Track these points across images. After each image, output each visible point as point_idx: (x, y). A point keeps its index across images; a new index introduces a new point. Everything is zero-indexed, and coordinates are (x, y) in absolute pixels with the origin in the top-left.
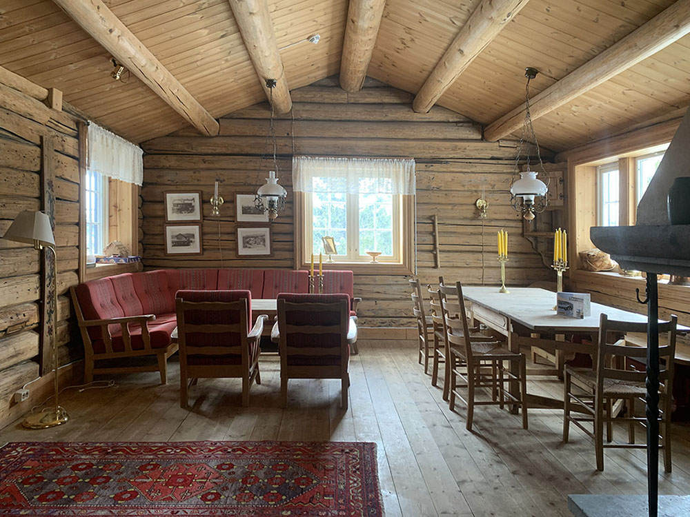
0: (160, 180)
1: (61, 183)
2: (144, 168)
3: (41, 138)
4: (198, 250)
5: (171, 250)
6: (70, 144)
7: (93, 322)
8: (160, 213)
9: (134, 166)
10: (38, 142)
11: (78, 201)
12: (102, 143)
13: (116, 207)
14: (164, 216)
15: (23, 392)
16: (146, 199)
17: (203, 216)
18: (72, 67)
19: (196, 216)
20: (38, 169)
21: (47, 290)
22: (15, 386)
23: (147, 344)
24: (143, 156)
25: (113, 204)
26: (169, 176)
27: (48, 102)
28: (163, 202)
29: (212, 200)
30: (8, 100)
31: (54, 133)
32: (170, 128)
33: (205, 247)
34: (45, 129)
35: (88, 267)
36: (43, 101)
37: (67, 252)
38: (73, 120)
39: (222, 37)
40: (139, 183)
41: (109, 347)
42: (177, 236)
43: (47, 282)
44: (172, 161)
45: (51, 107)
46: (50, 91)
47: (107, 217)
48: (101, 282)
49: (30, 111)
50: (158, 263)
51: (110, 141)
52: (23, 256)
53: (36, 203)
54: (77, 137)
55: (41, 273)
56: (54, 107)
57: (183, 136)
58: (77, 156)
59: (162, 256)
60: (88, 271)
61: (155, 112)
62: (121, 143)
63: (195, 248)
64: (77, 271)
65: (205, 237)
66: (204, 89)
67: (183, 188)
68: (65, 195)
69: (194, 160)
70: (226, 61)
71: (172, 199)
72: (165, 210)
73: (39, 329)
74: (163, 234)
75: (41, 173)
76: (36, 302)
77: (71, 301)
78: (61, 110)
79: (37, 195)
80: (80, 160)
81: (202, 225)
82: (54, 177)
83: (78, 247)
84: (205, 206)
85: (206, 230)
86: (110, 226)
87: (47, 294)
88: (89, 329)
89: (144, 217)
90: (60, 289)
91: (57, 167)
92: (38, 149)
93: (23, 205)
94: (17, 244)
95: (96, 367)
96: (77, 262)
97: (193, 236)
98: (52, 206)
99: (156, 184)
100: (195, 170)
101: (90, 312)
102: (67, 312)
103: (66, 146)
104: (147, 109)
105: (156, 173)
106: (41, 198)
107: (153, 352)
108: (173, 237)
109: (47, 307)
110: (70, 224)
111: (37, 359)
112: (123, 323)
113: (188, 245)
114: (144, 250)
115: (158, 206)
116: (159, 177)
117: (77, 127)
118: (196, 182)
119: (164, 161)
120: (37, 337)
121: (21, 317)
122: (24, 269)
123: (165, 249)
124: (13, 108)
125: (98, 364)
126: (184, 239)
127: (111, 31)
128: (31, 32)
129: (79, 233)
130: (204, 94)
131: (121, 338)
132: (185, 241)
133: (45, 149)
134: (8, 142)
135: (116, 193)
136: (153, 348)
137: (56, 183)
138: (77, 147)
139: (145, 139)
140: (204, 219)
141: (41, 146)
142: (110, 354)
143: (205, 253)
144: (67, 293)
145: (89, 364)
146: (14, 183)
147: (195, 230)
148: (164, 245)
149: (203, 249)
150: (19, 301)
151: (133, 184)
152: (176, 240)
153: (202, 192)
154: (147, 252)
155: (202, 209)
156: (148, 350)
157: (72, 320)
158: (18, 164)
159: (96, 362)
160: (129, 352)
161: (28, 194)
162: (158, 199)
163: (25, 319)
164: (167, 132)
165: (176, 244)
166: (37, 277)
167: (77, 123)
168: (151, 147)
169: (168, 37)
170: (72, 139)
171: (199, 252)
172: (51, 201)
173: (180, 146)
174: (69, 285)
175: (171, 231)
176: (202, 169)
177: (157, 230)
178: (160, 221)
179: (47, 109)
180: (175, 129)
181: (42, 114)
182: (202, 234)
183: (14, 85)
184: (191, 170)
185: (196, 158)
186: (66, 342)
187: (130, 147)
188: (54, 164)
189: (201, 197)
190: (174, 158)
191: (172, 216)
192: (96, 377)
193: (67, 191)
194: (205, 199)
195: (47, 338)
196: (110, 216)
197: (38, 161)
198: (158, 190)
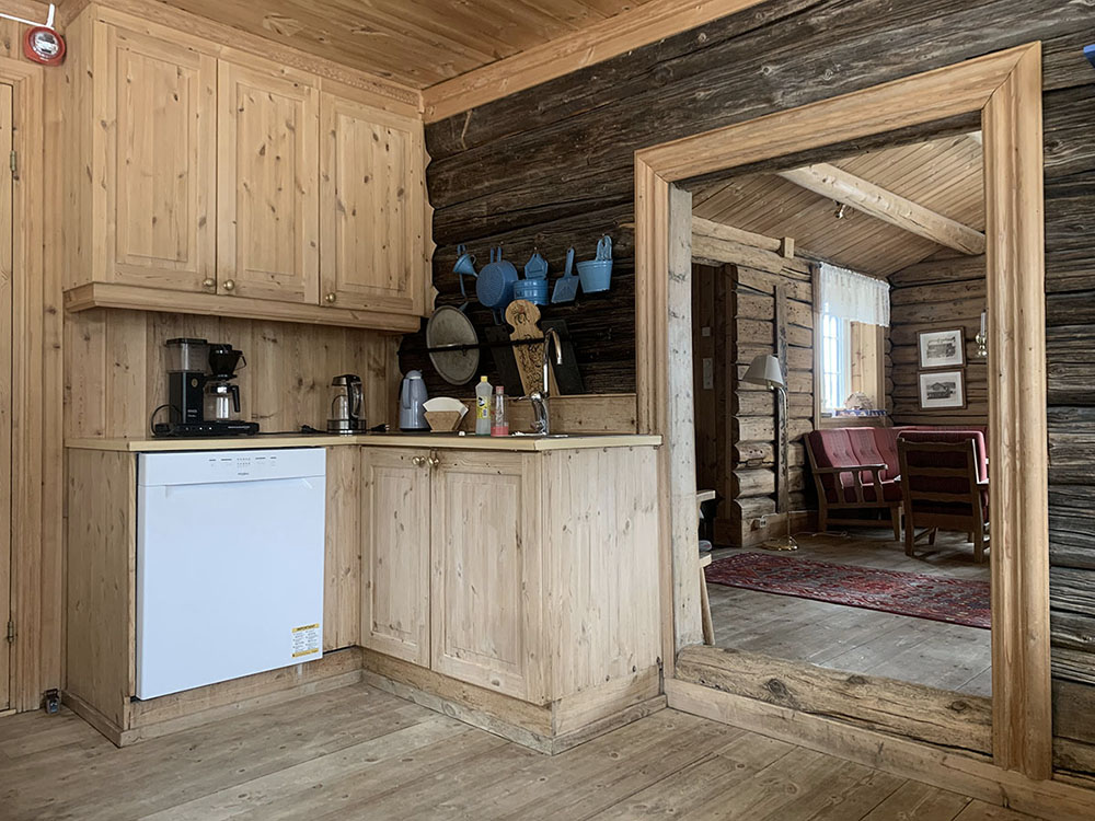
0: (912, 319)
1: (794, 330)
2: (891, 305)
3: (775, 287)
4: (960, 403)
5: (926, 403)
6: (803, 290)
7: (825, 470)
8: (913, 359)
9: (877, 304)
10: (772, 292)
11: (812, 348)
12: (837, 283)
13: (859, 353)
14: (917, 362)
15: (762, 520)
16: (896, 343)
17: (967, 359)
18: (799, 215)
19: (958, 360)
20: (771, 317)
21: (781, 432)
22: (755, 514)
23: (880, 495)
24: (890, 292)
25: (855, 351)
26: (923, 313)
27: (780, 252)
28: (916, 345)
29: (977, 337)
30: (746, 258)
31: (786, 280)
32: (924, 253)
33: (969, 399)
34: (778, 278)
35: (823, 416)
36: (776, 252)
37: (801, 398)
38: (806, 264)
39: (955, 144)
40: (885, 322)
41: (841, 497)
42: (933, 386)
43: (781, 425)
44: (927, 293)
45: (782, 255)
46: (783, 240)
47: (850, 365)
48: (835, 432)
49: (765, 265)
50: (912, 420)
51: (845, 280)
52: (760, 398)
53: (770, 349)
54: (810, 281)
55: (776, 415)
56: (786, 255)
57: (940, 260)
58: (810, 301)
59: (915, 410)
60: (823, 420)
61: (897, 238)
62: (860, 280)
63: (957, 400)
64: (812, 419)
65: (970, 386)
66: (952, 201)
67: (941, 325)
68: (796, 340)
69: (954, 289)
70: (971, 165)
71: (927, 339)
72: (918, 354)
73: (774, 469)
74: (916, 384)
75: (774, 321)
76: (772, 442)
77: (805, 448)
78: (792, 257)
79: (771, 342)
80: (812, 304)
81: (965, 371)
82: (786, 324)
83: (812, 394)
84: (969, 346)
85: (970, 377)
86: (852, 377)
87: (780, 435)
88: (822, 475)
89: (894, 364)
90: (793, 434)
91: (788, 314)
92: (772, 299)
93: (759, 351)
94: (754, 387)
95: (829, 517)
96: (811, 409)
97: (954, 385)
98: (784, 352)
99: (906, 324)
100: (955, 302)
101: (823, 460)
102: (801, 459)
103: (798, 292)
104: (887, 237)
105: (907, 310)
106: (774, 345)
107: (885, 505)
108: (928, 387)
109: (781, 448)
110: (804, 370)
111: (773, 496)
112: (855, 471)
113: (947, 397)
114: (895, 404)
115: (911, 350)
116: (911, 314)
117: (811, 270)
118: (957, 316)
119: (916, 295)
120: (773, 475)
121: (759, 452)
122: (760, 410)
123: (919, 403)
124: (750, 265)
125: (832, 514)
126: (942, 390)
127: (824, 181)
128: (761, 197)
129: (813, 380)
130: (954, 207)
131: (853, 488)
132: (944, 391)
133: (778, 298)
134: (746, 296)
135: (858, 337)
136: (886, 500)
137: (788, 329)
138: (809, 292)
139: (891, 272)
140: (967, 363)
141: (774, 296)
142: (843, 504)
143: (970, 406)
144: (801, 440)
145: (823, 513)
146: (752, 332)
147: (957, 377)
148: (918, 397)
149: (967, 401)
150: (757, 438)
151: (877, 326)
152: (932, 390)
153: (964, 328)
154: (897, 407)
155: (965, 350)
156: (881, 503)
157: (805, 467)
158: (755, 314)
159: (830, 511)
160: (861, 503)
161: (763, 342)
162: (910, 342)
163: (762, 455)
164: (920, 258)
165: (932, 396)
166: (772, 419)
167: (810, 267)
168: (901, 279)
169: (889, 163)
170: (805, 284)
171: (961, 405)
172: (784, 347)
173: (936, 273)
174: (803, 431)
175: (925, 380)
176: (966, 299)
177: (910, 379)
178: (912, 369)
179: (781, 259)
180: (929, 253)
181: (776, 265)
182: (966, 382)
183: (751, 243)
184: (950, 301)
185: (957, 286)
186: (800, 489)
187: (871, 284)
188: (785, 311)
189: (964, 334)
190: (929, 289)
191: (926, 362)
192: (830, 528)
193: (799, 337)
194: (969, 337)
195: (781, 478)
196: (853, 365)
197: (771, 310)
198: (911, 330)
